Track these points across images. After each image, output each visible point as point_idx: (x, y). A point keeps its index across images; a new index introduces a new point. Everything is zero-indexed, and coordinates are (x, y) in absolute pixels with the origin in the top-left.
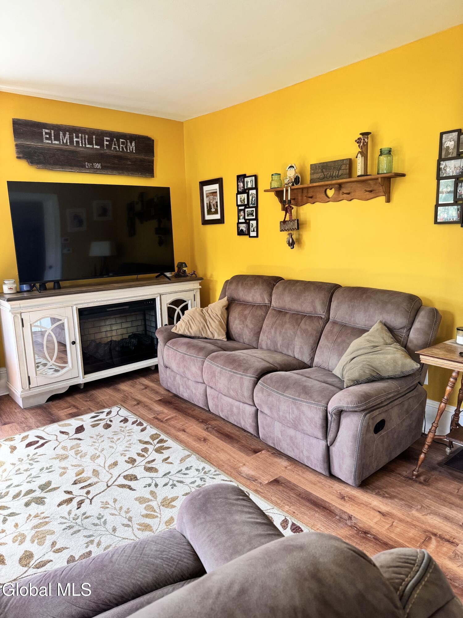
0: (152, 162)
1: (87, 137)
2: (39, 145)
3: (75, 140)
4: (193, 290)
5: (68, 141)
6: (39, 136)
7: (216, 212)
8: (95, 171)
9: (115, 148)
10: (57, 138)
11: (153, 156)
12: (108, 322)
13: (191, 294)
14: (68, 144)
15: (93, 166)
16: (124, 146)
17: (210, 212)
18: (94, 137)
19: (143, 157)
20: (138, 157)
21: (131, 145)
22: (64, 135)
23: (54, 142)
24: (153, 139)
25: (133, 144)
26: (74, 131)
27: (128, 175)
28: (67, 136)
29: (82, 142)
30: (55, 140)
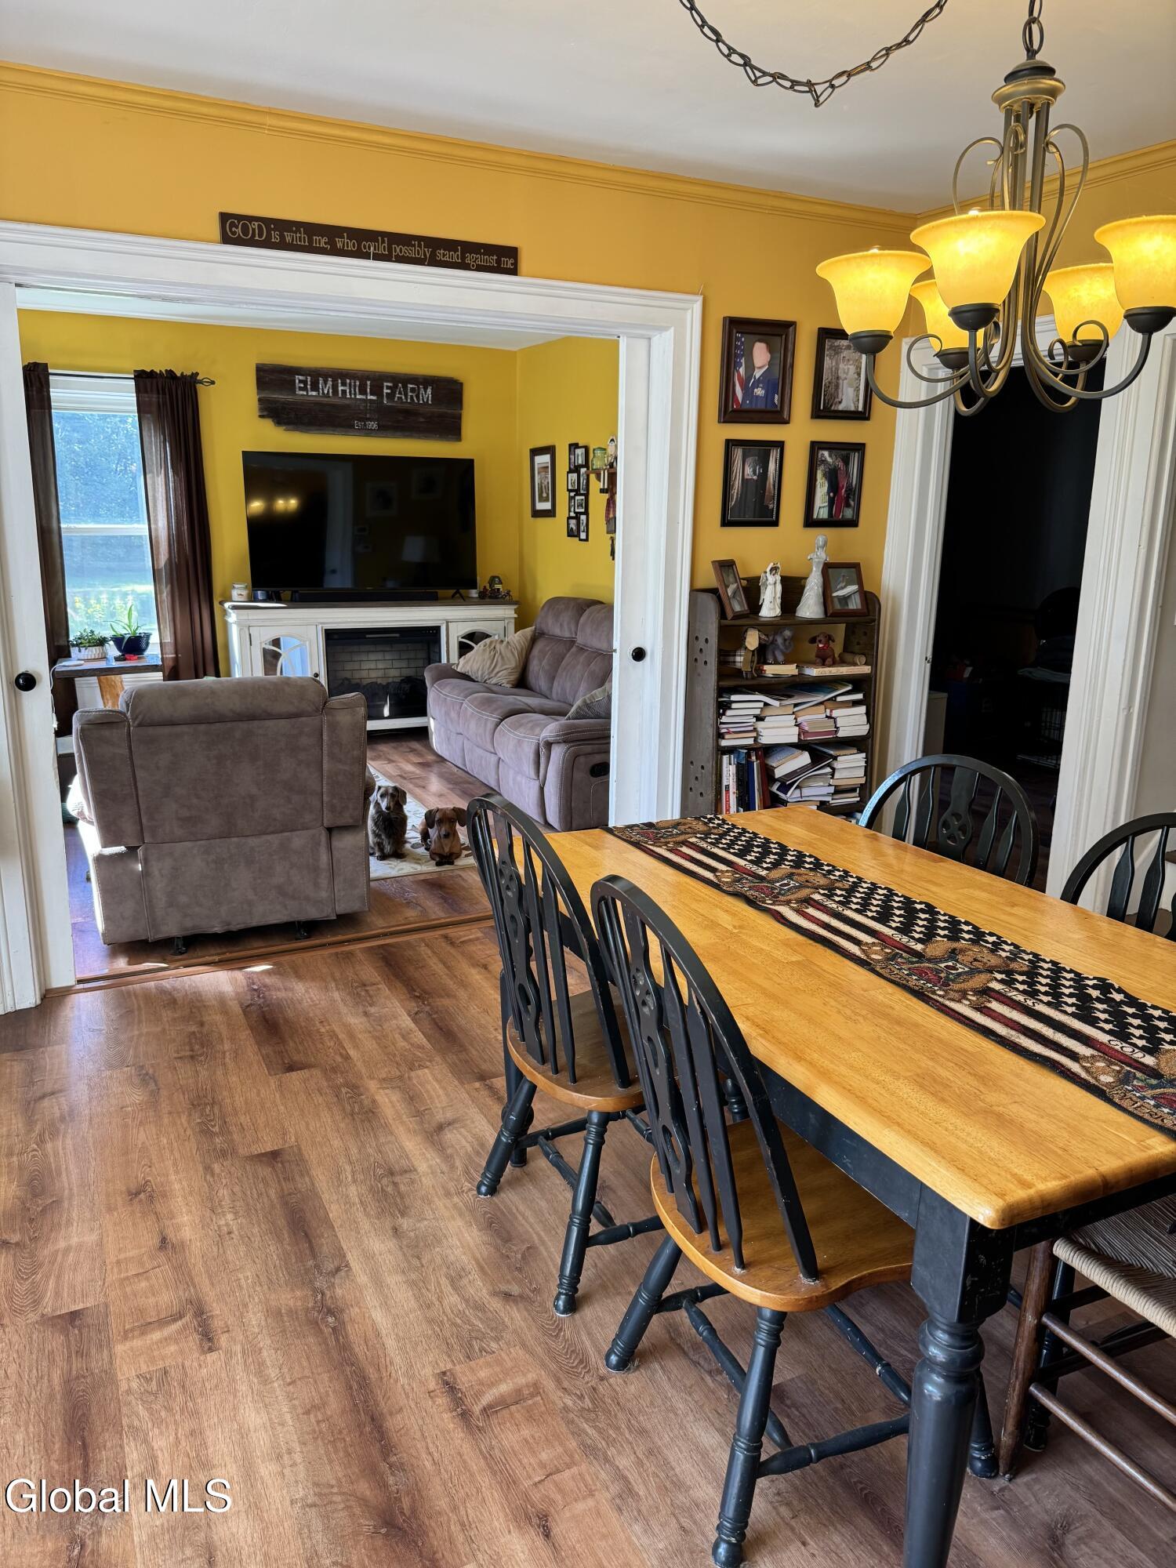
0: (459, 418)
1: (358, 383)
2: (290, 398)
3: (340, 388)
4: (503, 620)
5: (331, 391)
6: (290, 386)
7: (547, 500)
8: (367, 433)
9: (400, 398)
10: (315, 387)
11: (461, 408)
12: (372, 657)
13: (501, 625)
14: (331, 394)
15: (365, 425)
16: (414, 395)
17: (542, 500)
18: (369, 383)
19: (443, 410)
20: (435, 410)
21: (426, 392)
22: (325, 382)
23: (310, 393)
24: (461, 380)
25: (429, 391)
26: (339, 375)
27: (419, 438)
28: (330, 383)
29: (350, 392)
30: (312, 390)
